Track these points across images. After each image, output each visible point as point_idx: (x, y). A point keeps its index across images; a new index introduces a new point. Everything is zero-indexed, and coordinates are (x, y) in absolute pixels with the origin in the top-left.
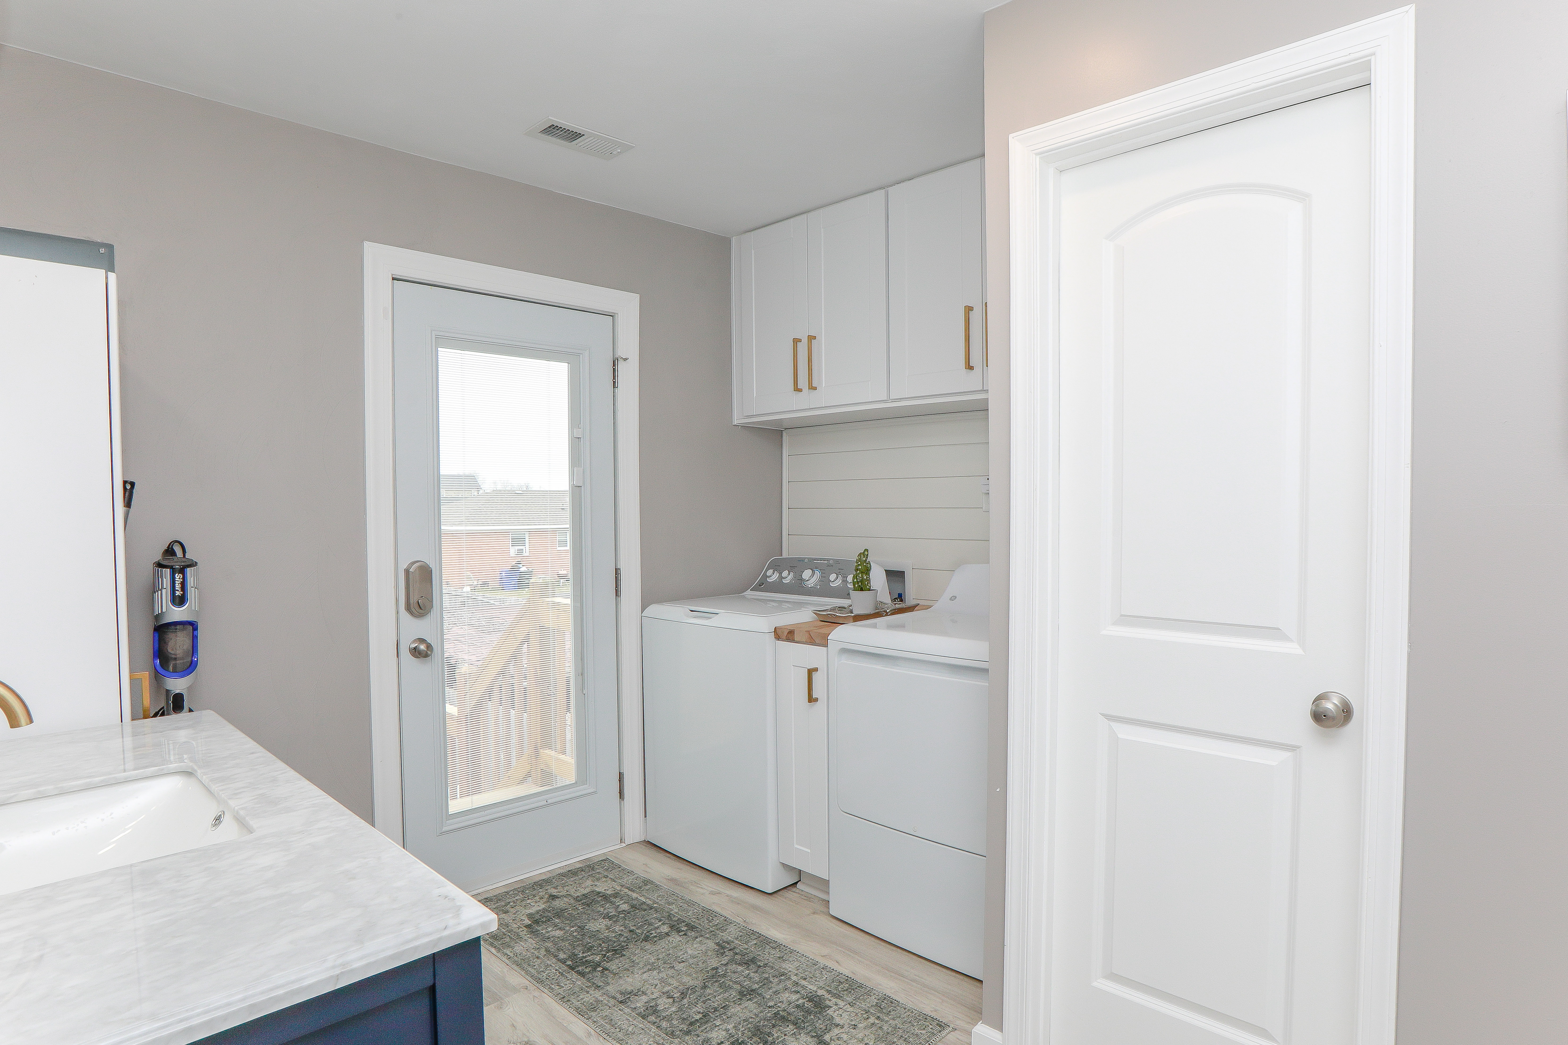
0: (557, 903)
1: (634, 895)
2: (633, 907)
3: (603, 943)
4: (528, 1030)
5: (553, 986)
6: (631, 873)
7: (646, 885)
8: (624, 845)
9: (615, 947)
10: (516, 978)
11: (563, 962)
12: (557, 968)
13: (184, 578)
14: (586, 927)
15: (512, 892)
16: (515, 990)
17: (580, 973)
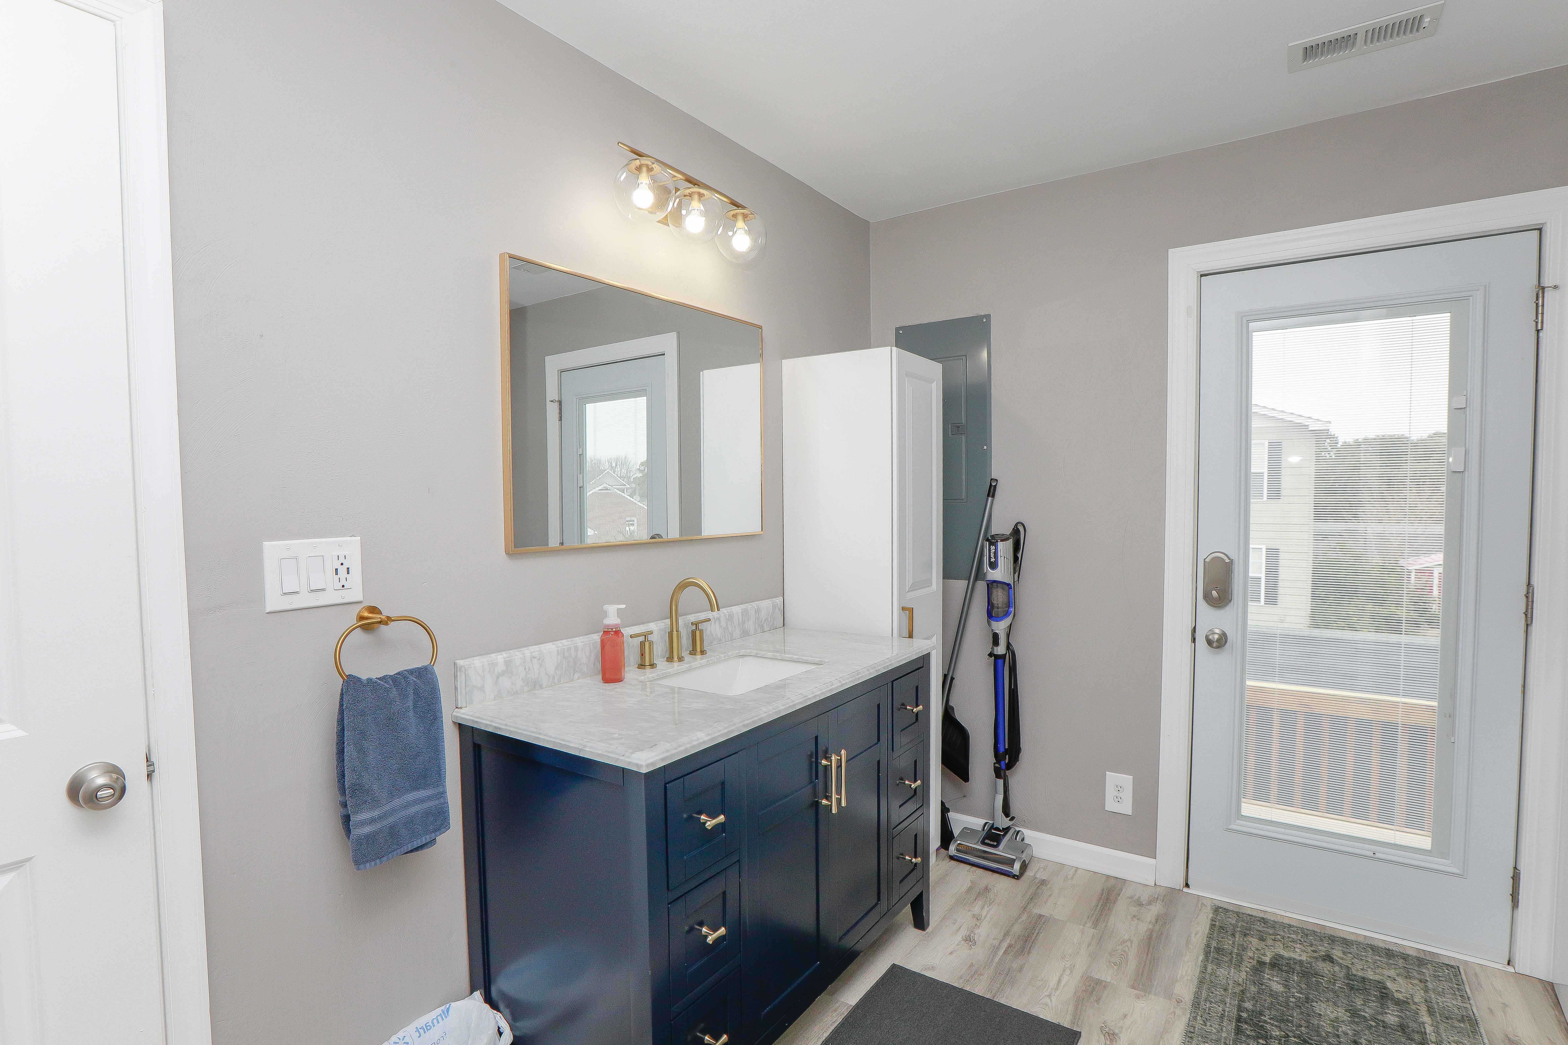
0: (1324, 967)
1: (1426, 1018)
2: (1402, 1027)
3: (1305, 1027)
4: (1129, 1028)
5: (1199, 1018)
6: (1465, 998)
7: (1462, 1020)
8: (1510, 969)
9: (1312, 1040)
10: (1185, 990)
11: (1240, 1009)
12: (1227, 1009)
13: (995, 549)
14: (1314, 1004)
15: (1295, 929)
16: (1169, 995)
17: (1238, 1029)
